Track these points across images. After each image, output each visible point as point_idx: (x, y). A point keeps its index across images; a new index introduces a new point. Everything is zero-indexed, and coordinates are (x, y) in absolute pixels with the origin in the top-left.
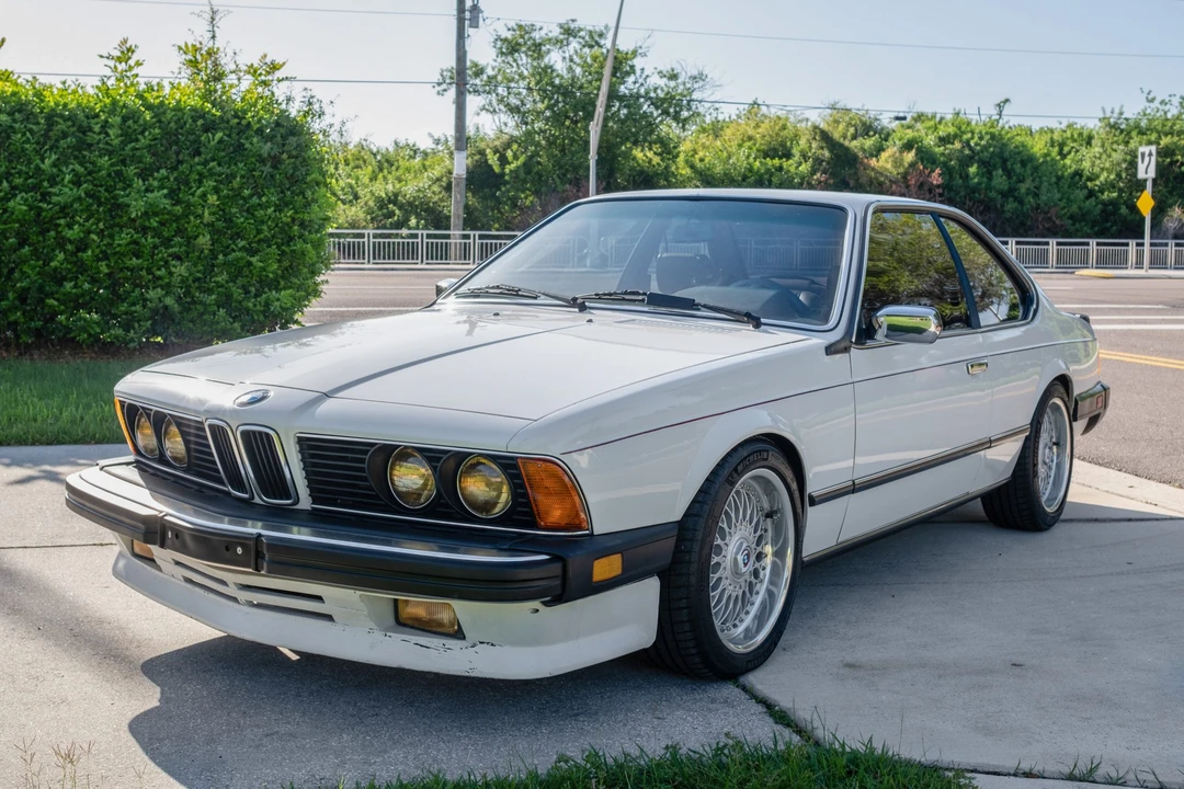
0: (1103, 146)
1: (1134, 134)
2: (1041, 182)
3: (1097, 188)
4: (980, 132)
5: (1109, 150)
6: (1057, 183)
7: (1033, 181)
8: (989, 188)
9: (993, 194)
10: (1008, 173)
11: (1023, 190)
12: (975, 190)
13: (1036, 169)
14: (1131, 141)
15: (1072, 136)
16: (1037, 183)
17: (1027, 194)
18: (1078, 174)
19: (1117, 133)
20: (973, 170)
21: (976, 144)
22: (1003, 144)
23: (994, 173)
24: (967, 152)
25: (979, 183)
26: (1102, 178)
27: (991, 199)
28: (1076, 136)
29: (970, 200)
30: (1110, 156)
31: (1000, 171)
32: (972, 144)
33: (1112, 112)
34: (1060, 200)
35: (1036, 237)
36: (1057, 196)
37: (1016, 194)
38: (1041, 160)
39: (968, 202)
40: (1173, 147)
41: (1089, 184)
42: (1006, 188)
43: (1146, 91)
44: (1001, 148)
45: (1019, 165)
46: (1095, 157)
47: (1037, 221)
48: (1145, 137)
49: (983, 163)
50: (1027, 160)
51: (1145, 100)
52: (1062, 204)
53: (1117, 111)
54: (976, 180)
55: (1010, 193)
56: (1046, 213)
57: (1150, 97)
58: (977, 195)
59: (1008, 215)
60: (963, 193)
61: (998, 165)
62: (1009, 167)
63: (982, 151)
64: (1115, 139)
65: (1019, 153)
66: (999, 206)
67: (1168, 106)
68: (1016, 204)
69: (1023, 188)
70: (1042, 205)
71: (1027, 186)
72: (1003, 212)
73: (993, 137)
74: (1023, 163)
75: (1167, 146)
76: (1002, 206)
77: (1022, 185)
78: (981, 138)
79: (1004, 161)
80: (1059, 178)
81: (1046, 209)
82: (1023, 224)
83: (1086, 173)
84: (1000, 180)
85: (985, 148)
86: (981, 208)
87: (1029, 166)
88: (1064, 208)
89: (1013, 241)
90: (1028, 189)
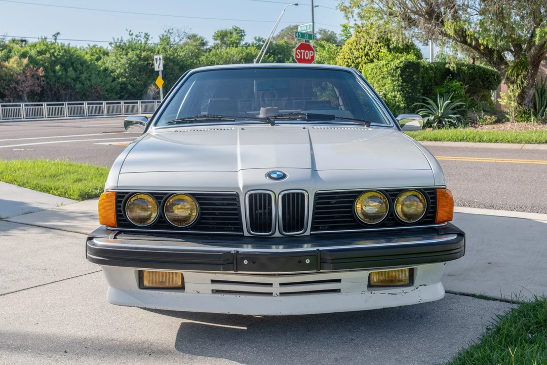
0: (116, 56)
1: (130, 50)
2: (91, 74)
3: (116, 76)
4: (59, 49)
5: (119, 58)
6: (98, 74)
7: (87, 73)
8: (67, 77)
9: (69, 80)
10: (75, 70)
11: (83, 78)
12: (59, 78)
13: (88, 67)
14: (129, 54)
15: (96, 51)
16: (89, 74)
17: (86, 80)
18: (106, 70)
19: (121, 50)
20: (58, 68)
21: (58, 55)
22: (71, 55)
23: (68, 69)
24: (53, 59)
25: (62, 75)
26: (118, 71)
27: (68, 83)
28: (98, 51)
29: (58, 83)
30: (120, 61)
31: (71, 68)
32: (56, 54)
33: (118, 40)
34: (101, 82)
35: (92, 100)
36: (100, 80)
37: (80, 80)
38: (90, 63)
39: (57, 84)
40: (148, 57)
41: (112, 74)
42: (75, 77)
43: (129, 30)
44: (70, 57)
45: (80, 65)
46: (112, 61)
47: (91, 93)
48: (134, 52)
49: (62, 64)
50: (83, 63)
51: (128, 35)
52: (103, 84)
53: (120, 39)
54: (60, 73)
55: (76, 79)
56: (95, 89)
57: (131, 33)
58: (61, 80)
59: (78, 90)
60: (54, 80)
61: (70, 65)
62: (75, 66)
63: (61, 58)
64: (121, 52)
65: (80, 59)
66: (73, 86)
67: (139, 38)
68: (80, 85)
69: (83, 76)
70: (93, 85)
71: (85, 76)
72: (75, 89)
73: (65, 51)
74: (82, 64)
75: (145, 57)
76: (74, 86)
77: (82, 75)
78: (60, 52)
79: (72, 64)
80: (99, 71)
81: (95, 87)
82: (85, 94)
83: (110, 69)
84: (71, 73)
85: (63, 56)
86: (64, 87)
87: (84, 66)
88: (103, 86)
89: (85, 103)
90: (85, 77)
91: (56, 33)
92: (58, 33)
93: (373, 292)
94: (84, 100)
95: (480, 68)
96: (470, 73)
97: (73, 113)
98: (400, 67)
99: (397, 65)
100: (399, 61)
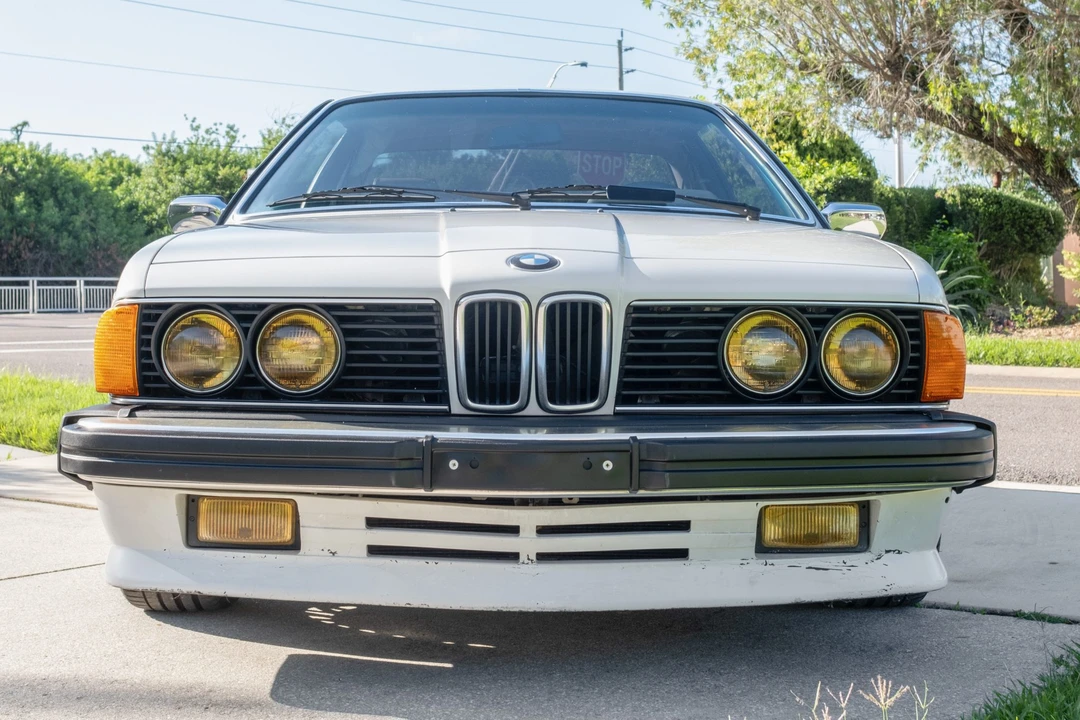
0: (157, 175)
1: (190, 163)
2: (98, 214)
3: (154, 223)
4: (24, 155)
5: (165, 182)
6: (114, 216)
7: (89, 213)
8: (39, 221)
9: (44, 228)
10: (60, 204)
11: (78, 224)
12: (21, 223)
13: (90, 199)
14: (188, 171)
15: (111, 165)
16: (93, 216)
17: (83, 228)
18: (132, 207)
19: (171, 162)
20: (19, 199)
21: (21, 169)
22: (52, 170)
23: (45, 204)
24: (10, 177)
25: (28, 215)
26: (160, 211)
27: (42, 235)
28: (115, 165)
29: (18, 235)
30: (166, 187)
31: (51, 202)
32: (16, 168)
33: (164, 138)
34: (120, 234)
35: (95, 276)
36: (116, 231)
37: (70, 228)
38: (95, 189)
39: (15, 237)
40: (232, 179)
41: (146, 218)
42: (58, 221)
43: (191, 119)
44: (49, 174)
45: (71, 194)
46: (149, 188)
47: (95, 259)
48: (201, 167)
49: (30, 192)
50: (79, 189)
51: (189, 127)
52: (123, 239)
53: (168, 138)
54: (24, 211)
55: (62, 227)
56: (105, 250)
57: (195, 125)
58: (25, 228)
59: (64, 252)
60: (8, 227)
61: (47, 194)
62: (60, 196)
63: (28, 177)
64: (170, 167)
65: (71, 180)
66: (52, 241)
67: (214, 136)
68: (71, 240)
69: (78, 220)
70: (101, 240)
71: (82, 218)
72: (57, 249)
73: (40, 161)
74: (76, 192)
75: (225, 178)
76: (56, 242)
77: (74, 217)
78: (25, 162)
79: (54, 191)
80: (117, 210)
81: (106, 246)
82: (79, 263)
83: (142, 205)
84: (51, 211)
85: (34, 172)
86: (31, 244)
87: (82, 196)
88: (124, 244)
89: (80, 281)
90: (83, 222)
91: (21, 122)
92: (25, 124)
93: (770, 561)
94: (78, 276)
95: (1013, 202)
96: (990, 214)
97: (48, 306)
98: (827, 192)
99: (818, 186)
100: (823, 178)
